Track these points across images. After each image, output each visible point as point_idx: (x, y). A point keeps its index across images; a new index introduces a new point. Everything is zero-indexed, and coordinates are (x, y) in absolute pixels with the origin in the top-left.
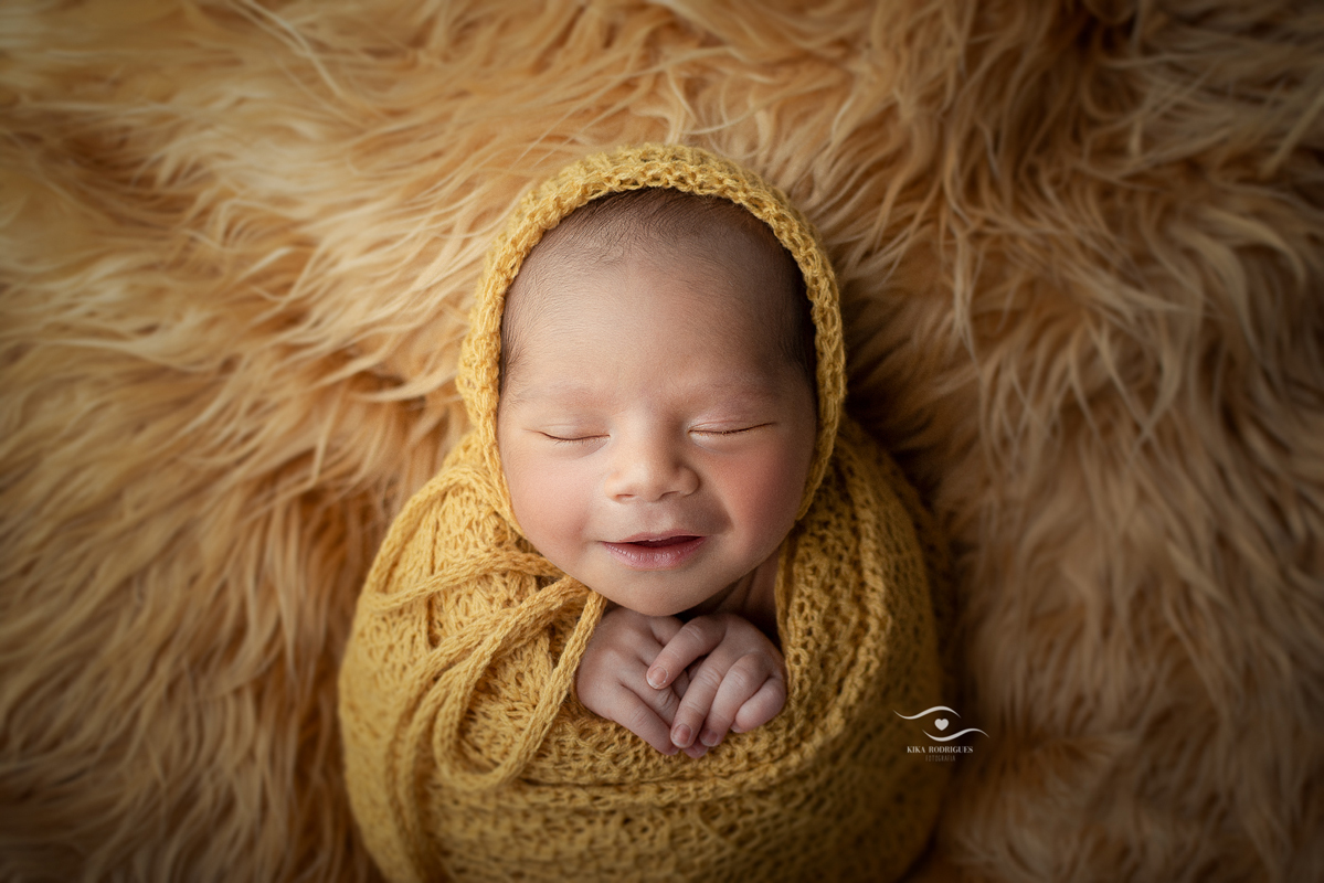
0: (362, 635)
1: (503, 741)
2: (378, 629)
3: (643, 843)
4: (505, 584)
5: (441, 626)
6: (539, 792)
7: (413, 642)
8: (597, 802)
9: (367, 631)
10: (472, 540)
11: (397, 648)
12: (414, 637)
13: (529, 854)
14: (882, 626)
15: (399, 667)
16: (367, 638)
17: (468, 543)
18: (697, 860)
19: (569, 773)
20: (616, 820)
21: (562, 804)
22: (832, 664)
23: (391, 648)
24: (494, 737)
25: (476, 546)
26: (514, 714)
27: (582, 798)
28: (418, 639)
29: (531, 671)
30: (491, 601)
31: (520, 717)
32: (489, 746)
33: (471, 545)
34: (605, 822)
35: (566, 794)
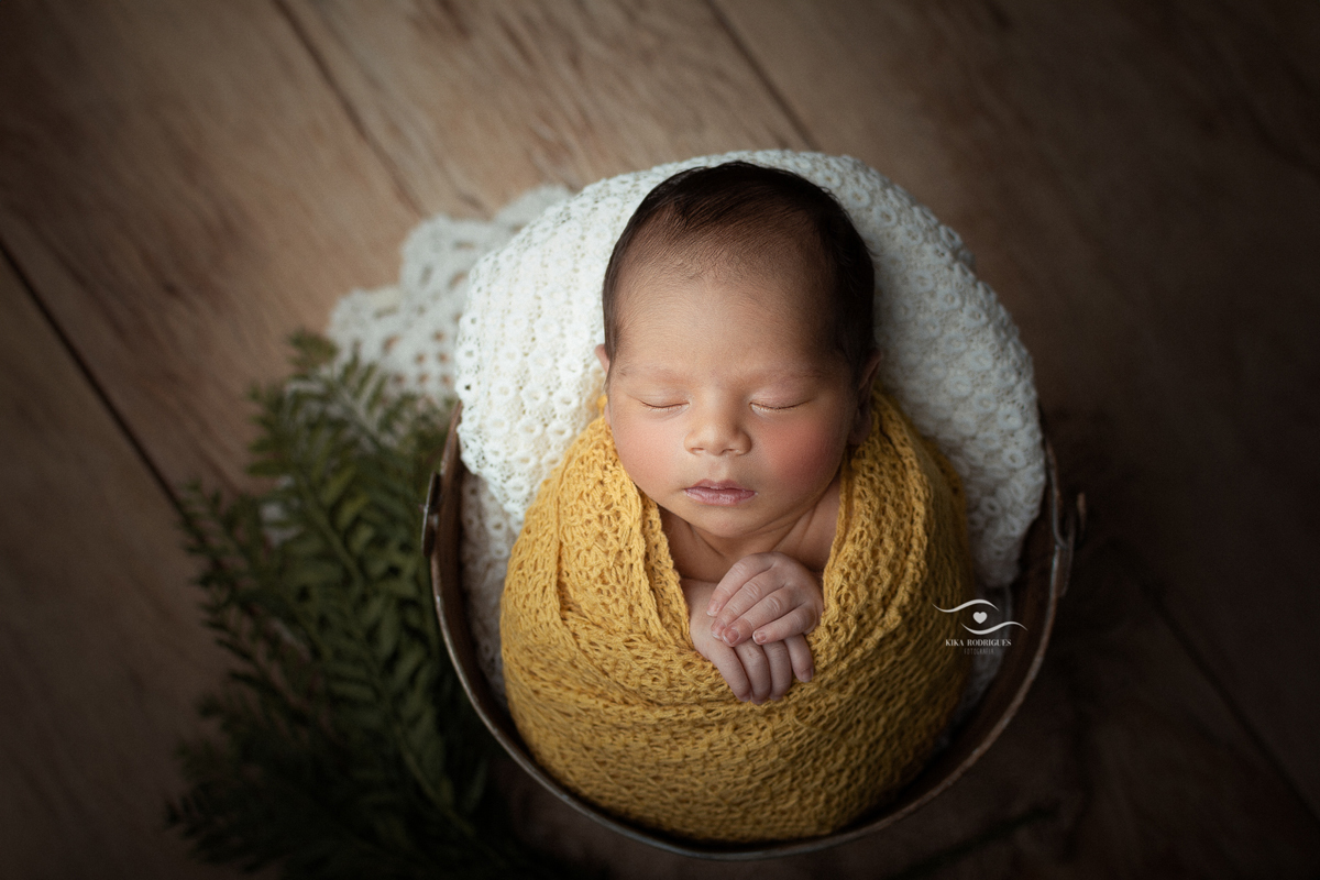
0: (510, 589)
1: (624, 667)
2: (519, 582)
3: (751, 744)
4: (618, 539)
5: (568, 575)
6: (664, 710)
7: (544, 591)
8: (710, 714)
9: (513, 586)
10: (585, 508)
11: (532, 596)
12: (545, 587)
13: (664, 758)
14: (920, 545)
15: (533, 611)
16: (513, 591)
17: (582, 510)
18: (795, 746)
19: (680, 695)
20: (728, 727)
21: (682, 718)
22: (875, 585)
23: (527, 596)
24: (616, 664)
25: (589, 512)
26: (630, 644)
27: (699, 713)
28: (548, 589)
29: (640, 605)
30: (607, 553)
31: (637, 647)
32: (614, 671)
33: (585, 512)
34: (720, 730)
35: (685, 711)
